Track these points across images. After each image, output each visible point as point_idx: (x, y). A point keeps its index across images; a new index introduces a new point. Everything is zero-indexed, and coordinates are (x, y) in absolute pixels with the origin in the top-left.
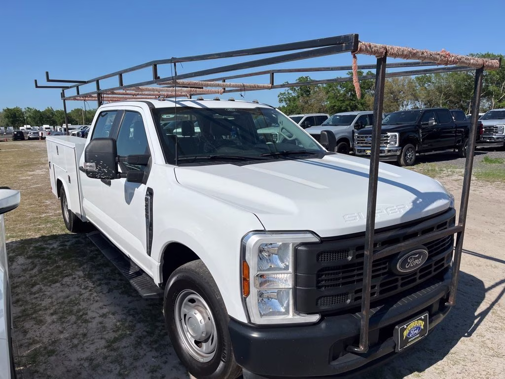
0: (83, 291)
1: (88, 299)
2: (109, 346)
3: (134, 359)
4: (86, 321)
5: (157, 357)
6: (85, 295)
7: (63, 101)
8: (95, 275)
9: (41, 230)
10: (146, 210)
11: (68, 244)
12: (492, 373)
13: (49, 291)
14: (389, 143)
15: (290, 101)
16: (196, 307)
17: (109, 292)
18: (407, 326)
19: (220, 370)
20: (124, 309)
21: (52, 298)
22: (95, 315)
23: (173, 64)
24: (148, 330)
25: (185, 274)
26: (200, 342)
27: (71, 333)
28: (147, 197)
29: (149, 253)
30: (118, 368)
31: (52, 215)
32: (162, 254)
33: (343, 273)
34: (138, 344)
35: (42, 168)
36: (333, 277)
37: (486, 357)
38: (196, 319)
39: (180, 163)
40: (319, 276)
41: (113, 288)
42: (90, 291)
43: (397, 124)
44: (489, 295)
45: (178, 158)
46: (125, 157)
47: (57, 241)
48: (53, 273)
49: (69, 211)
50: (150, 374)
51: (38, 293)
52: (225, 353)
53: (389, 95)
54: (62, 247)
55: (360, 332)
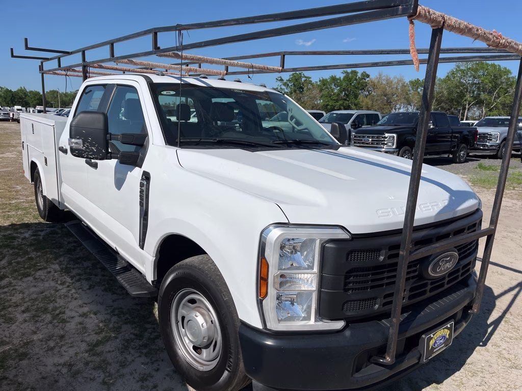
0: (60, 287)
1: (66, 296)
2: (91, 350)
3: (120, 366)
4: (64, 321)
5: (147, 364)
6: (62, 291)
7: (41, 74)
8: (73, 269)
9: (11, 218)
10: (141, 197)
11: (42, 234)
12: (513, 386)
13: (21, 285)
14: (386, 144)
16: (197, 309)
17: (89, 289)
18: (434, 335)
19: (224, 381)
20: (107, 308)
21: (23, 293)
22: (74, 314)
23: (177, 32)
24: (136, 332)
25: (187, 271)
26: (200, 348)
27: (46, 334)
28: (142, 182)
29: (142, 247)
30: (102, 376)
31: (24, 202)
32: (158, 247)
33: (373, 274)
34: (125, 348)
35: (13, 151)
36: (362, 279)
37: (504, 369)
38: (197, 322)
39: (184, 145)
40: (347, 277)
41: (94, 284)
42: (68, 286)
43: (395, 125)
44: (499, 303)
45: (180, 139)
46: (118, 135)
47: (29, 230)
48: (24, 265)
49: (44, 198)
50: (140, 383)
51: (7, 287)
52: (231, 362)
53: (383, 97)
54: (35, 237)
55: (387, 341)
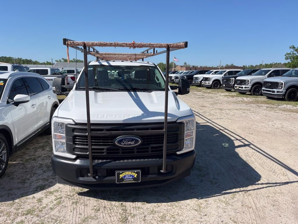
15: (293, 58)
18: (122, 173)
